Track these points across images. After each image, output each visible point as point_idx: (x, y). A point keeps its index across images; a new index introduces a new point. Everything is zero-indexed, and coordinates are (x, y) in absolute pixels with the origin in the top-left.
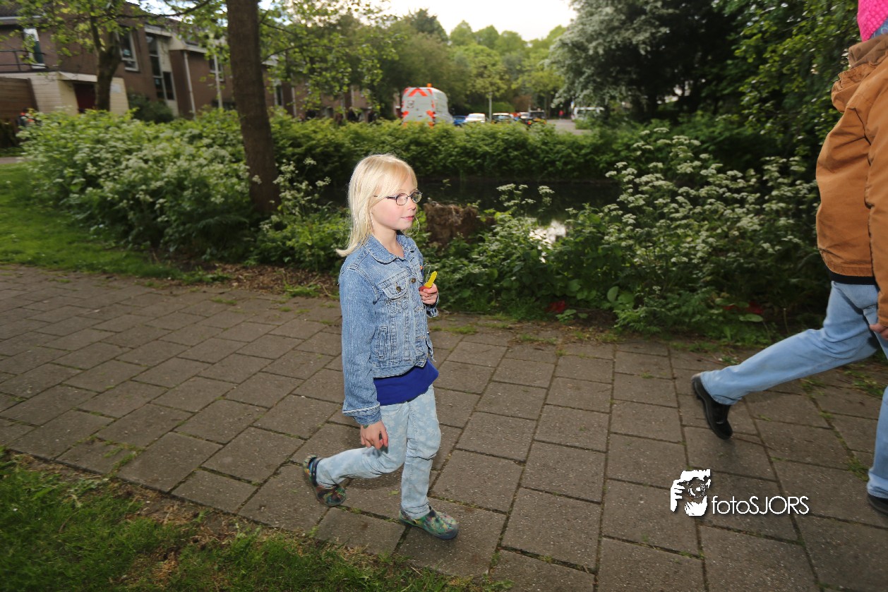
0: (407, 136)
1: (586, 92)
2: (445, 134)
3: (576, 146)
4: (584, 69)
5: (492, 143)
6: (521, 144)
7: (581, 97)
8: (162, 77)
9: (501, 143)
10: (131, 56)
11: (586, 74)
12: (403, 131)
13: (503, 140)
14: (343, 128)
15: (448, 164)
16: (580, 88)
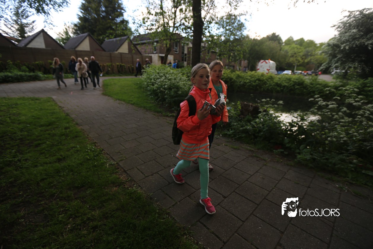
0: (256, 77)
1: (336, 64)
2: (270, 77)
3: (326, 86)
4: (337, 55)
5: (289, 82)
6: (301, 84)
7: (334, 66)
8: (184, 55)
9: (292, 83)
10: (177, 49)
11: (338, 57)
12: (255, 76)
13: (293, 82)
14: (234, 73)
15: (269, 88)
16: (334, 62)
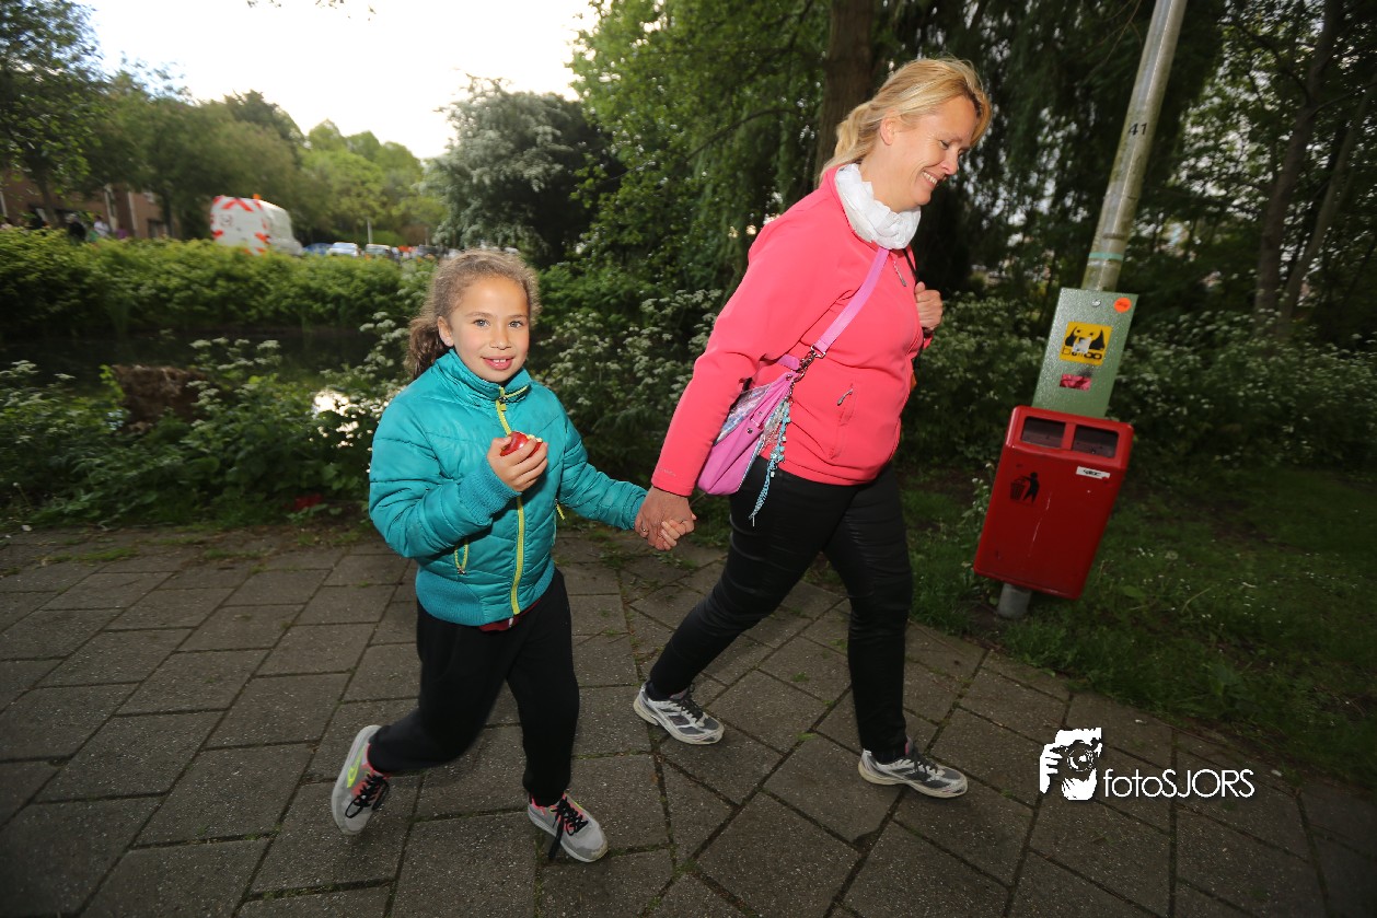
2: (276, 266)
6: (389, 286)
9: (361, 284)
11: (472, 207)
15: (282, 309)
